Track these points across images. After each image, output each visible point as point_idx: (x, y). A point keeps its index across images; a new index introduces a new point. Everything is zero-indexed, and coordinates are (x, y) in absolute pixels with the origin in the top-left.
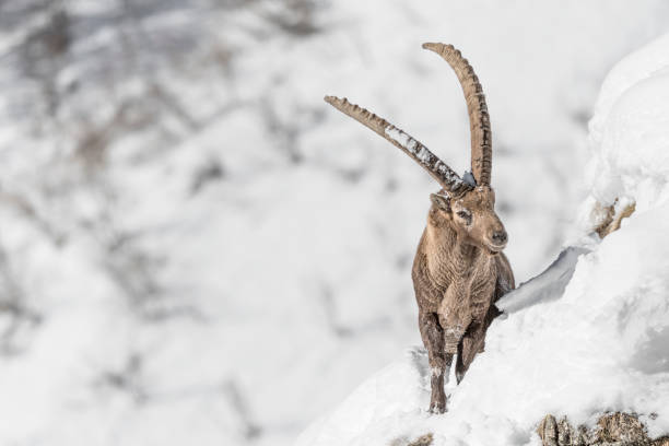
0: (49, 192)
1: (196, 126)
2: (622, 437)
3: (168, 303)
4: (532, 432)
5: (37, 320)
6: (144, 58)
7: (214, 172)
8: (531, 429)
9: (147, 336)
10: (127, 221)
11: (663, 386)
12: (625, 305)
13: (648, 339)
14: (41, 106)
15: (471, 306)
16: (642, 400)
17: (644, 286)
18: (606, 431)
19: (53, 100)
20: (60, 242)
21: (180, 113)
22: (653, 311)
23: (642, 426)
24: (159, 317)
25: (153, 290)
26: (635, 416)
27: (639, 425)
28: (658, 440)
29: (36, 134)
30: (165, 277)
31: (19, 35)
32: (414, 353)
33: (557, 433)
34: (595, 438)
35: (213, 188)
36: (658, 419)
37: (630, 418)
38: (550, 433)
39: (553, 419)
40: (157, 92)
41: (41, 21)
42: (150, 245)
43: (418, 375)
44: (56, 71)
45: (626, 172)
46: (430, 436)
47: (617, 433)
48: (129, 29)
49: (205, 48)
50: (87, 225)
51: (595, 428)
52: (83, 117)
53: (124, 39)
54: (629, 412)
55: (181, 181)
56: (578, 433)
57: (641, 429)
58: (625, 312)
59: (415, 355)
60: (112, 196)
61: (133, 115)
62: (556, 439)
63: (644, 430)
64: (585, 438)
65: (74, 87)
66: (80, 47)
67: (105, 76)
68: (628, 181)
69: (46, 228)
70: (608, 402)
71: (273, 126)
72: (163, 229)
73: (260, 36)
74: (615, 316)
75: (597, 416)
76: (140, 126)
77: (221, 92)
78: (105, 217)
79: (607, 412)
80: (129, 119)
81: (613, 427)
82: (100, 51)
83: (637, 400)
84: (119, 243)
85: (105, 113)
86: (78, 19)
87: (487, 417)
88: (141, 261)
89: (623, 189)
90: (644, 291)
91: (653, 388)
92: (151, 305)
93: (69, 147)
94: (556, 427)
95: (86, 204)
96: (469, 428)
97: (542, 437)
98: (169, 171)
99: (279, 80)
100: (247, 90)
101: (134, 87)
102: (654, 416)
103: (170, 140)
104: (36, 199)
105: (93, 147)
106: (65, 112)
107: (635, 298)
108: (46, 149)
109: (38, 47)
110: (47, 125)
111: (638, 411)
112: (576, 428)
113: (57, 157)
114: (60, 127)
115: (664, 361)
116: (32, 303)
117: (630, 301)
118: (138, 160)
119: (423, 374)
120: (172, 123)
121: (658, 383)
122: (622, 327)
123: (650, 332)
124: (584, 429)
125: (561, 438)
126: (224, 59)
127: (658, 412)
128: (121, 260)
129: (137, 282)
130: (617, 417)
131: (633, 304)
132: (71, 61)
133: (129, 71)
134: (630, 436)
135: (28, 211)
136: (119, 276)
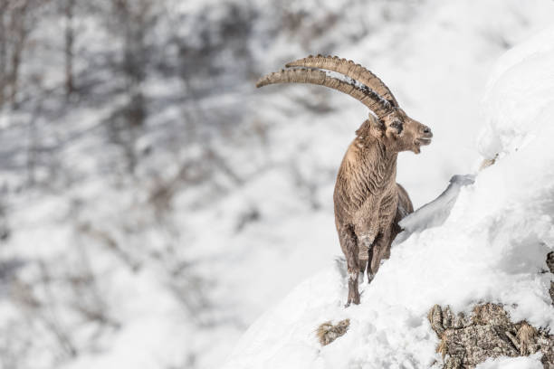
0: (128, 231)
1: (240, 182)
2: (491, 321)
3: (217, 315)
4: (424, 318)
5: (117, 326)
6: (201, 130)
7: (254, 216)
8: (423, 315)
9: (201, 339)
10: (187, 252)
11: (522, 283)
12: (495, 222)
13: (511, 248)
14: (122, 165)
15: (380, 217)
16: (506, 294)
17: (508, 208)
18: (479, 317)
19: (132, 160)
20: (136, 268)
21: (229, 172)
22: (515, 227)
23: (506, 313)
24: (211, 325)
25: (206, 305)
26: (501, 306)
27: (504, 312)
28: (518, 324)
29: (119, 186)
30: (215, 295)
31: (106, 111)
32: (337, 261)
33: (442, 318)
34: (471, 322)
35: (251, 228)
36: (518, 308)
37: (497, 307)
38: (437, 318)
39: (439, 307)
40: (211, 156)
41: (123, 100)
42: (203, 271)
43: (340, 277)
44: (134, 138)
45: (503, 133)
46: (348, 321)
47: (487, 319)
48: (190, 107)
49: (248, 123)
50: (156, 255)
51: (471, 315)
52: (154, 174)
53: (186, 115)
54: (495, 302)
55: (229, 222)
56: (458, 318)
57: (505, 316)
58: (494, 227)
59: (339, 262)
60: (176, 234)
61: (192, 173)
62: (442, 323)
63: (507, 316)
64: (463, 322)
65: (148, 151)
66: (153, 120)
67: (172, 143)
68: (505, 139)
69: (125, 258)
70: (481, 295)
71: (299, 182)
72: (214, 259)
73: (289, 114)
74: (486, 231)
75: (473, 305)
76: (197, 181)
77: (260, 155)
78: (170, 250)
79: (480, 303)
80: (190, 175)
81: (484, 314)
82: (169, 124)
83: (503, 294)
84: (180, 269)
85: (171, 171)
86: (151, 100)
87: (390, 306)
88: (197, 283)
89: (502, 147)
90: (508, 212)
91: (514, 284)
92: (204, 317)
93: (144, 196)
94: (441, 314)
95: (156, 240)
96: (376, 315)
97: (431, 321)
98: (219, 215)
99: (303, 147)
100: (279, 154)
101: (194, 152)
102: (515, 305)
103: (221, 192)
104: (117, 236)
105: (162, 196)
106: (140, 170)
107: (502, 217)
108: (126, 198)
109: (121, 122)
110: (127, 180)
111: (504, 303)
112: (456, 314)
113: (135, 204)
114: (137, 181)
115: (523, 264)
116: (114, 314)
117: (498, 219)
118: (196, 207)
119: (344, 276)
120: (222, 179)
121: (518, 281)
122: (491, 239)
123: (513, 243)
124: (462, 315)
125: (445, 321)
126: (262, 131)
127: (518, 303)
128: (181, 283)
129: (194, 299)
130: (488, 308)
131: (500, 221)
132: (146, 131)
133: (191, 139)
134: (497, 321)
135: (112, 245)
136: (180, 294)
